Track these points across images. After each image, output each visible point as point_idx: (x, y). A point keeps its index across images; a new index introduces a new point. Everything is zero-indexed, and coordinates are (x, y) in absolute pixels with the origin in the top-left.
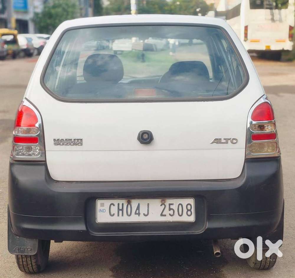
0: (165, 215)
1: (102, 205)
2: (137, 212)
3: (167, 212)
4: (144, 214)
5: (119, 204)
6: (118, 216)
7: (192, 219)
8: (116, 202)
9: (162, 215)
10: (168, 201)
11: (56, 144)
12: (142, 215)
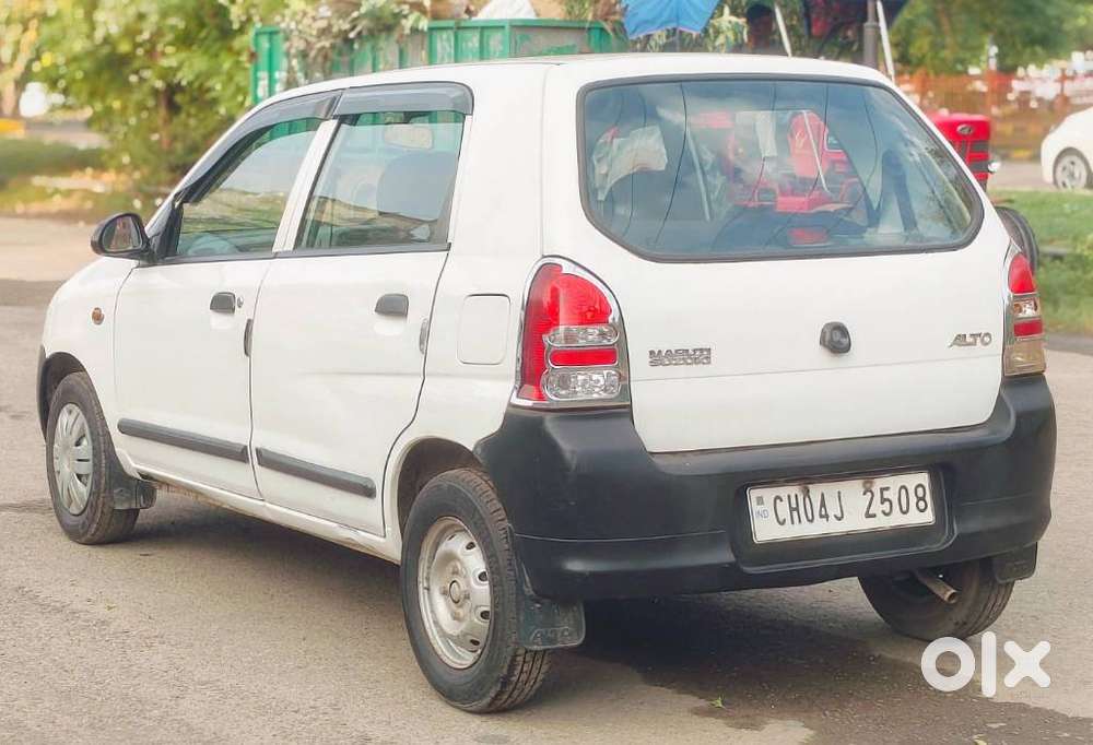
0: (874, 516)
1: (760, 501)
2: (823, 513)
3: (877, 508)
4: (835, 516)
5: (789, 497)
6: (793, 523)
7: (928, 517)
8: (784, 491)
9: (869, 516)
10: (879, 483)
11: (654, 364)
12: (832, 518)
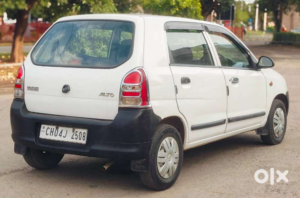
0: (73, 139)
1: (44, 128)
2: (60, 135)
3: (74, 137)
4: (64, 136)
6: (50, 135)
7: (84, 142)
8: (50, 127)
9: (72, 138)
10: (76, 130)
11: (28, 89)
